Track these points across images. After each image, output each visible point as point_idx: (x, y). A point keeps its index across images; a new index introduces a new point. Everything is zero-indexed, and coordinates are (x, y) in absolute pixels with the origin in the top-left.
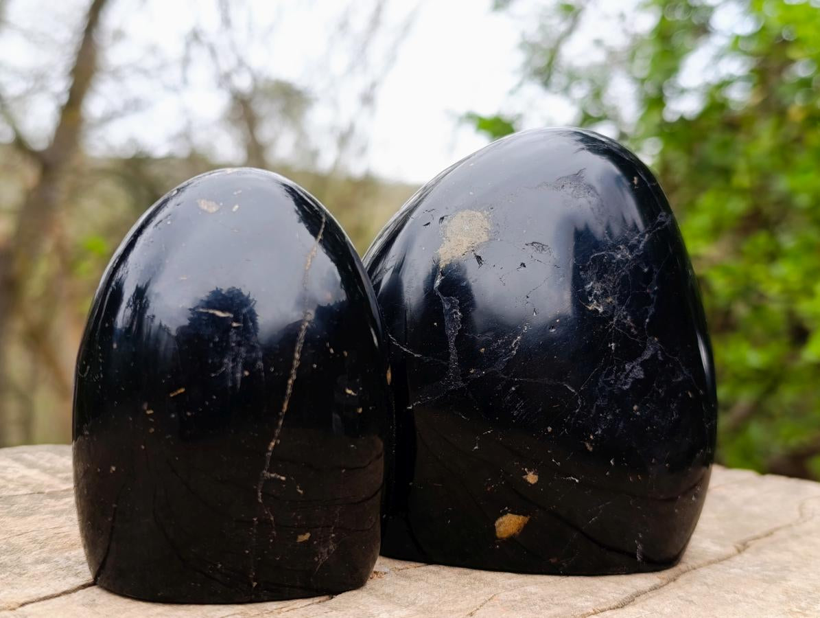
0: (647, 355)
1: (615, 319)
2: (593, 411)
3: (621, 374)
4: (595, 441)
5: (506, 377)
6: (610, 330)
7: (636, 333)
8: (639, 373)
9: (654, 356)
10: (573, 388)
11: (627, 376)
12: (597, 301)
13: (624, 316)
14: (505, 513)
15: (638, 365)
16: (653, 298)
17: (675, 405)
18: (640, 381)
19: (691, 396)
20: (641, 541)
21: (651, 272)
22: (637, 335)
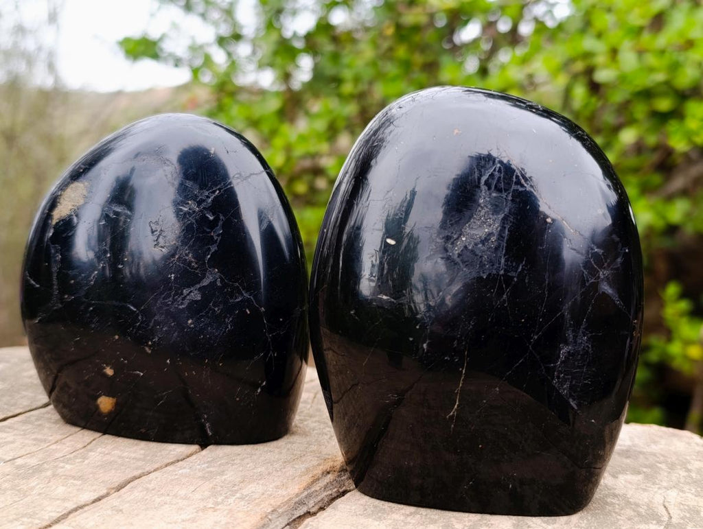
0: (205, 282)
1: (177, 257)
2: (151, 324)
3: (179, 297)
4: (153, 346)
5: (86, 300)
6: (171, 265)
7: (196, 266)
8: (196, 295)
9: (213, 284)
10: (135, 307)
11: (184, 299)
13: (186, 254)
14: (101, 396)
15: (195, 290)
16: (217, 240)
17: (231, 319)
18: (196, 302)
19: (249, 312)
20: (207, 420)
21: (217, 219)
22: (198, 268)
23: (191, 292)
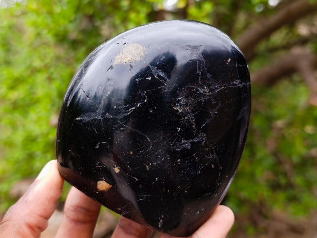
0: (196, 140)
1: (186, 118)
2: (156, 153)
3: (178, 143)
4: (152, 166)
5: (121, 123)
6: (181, 122)
7: (195, 128)
8: (188, 146)
9: (200, 142)
10: (150, 139)
11: (181, 145)
12: (180, 107)
13: (192, 118)
14: (102, 180)
15: (189, 142)
16: (212, 117)
17: (202, 167)
18: (187, 150)
19: (213, 167)
20: (163, 219)
21: (217, 104)
22: (195, 129)
23: (186, 143)
